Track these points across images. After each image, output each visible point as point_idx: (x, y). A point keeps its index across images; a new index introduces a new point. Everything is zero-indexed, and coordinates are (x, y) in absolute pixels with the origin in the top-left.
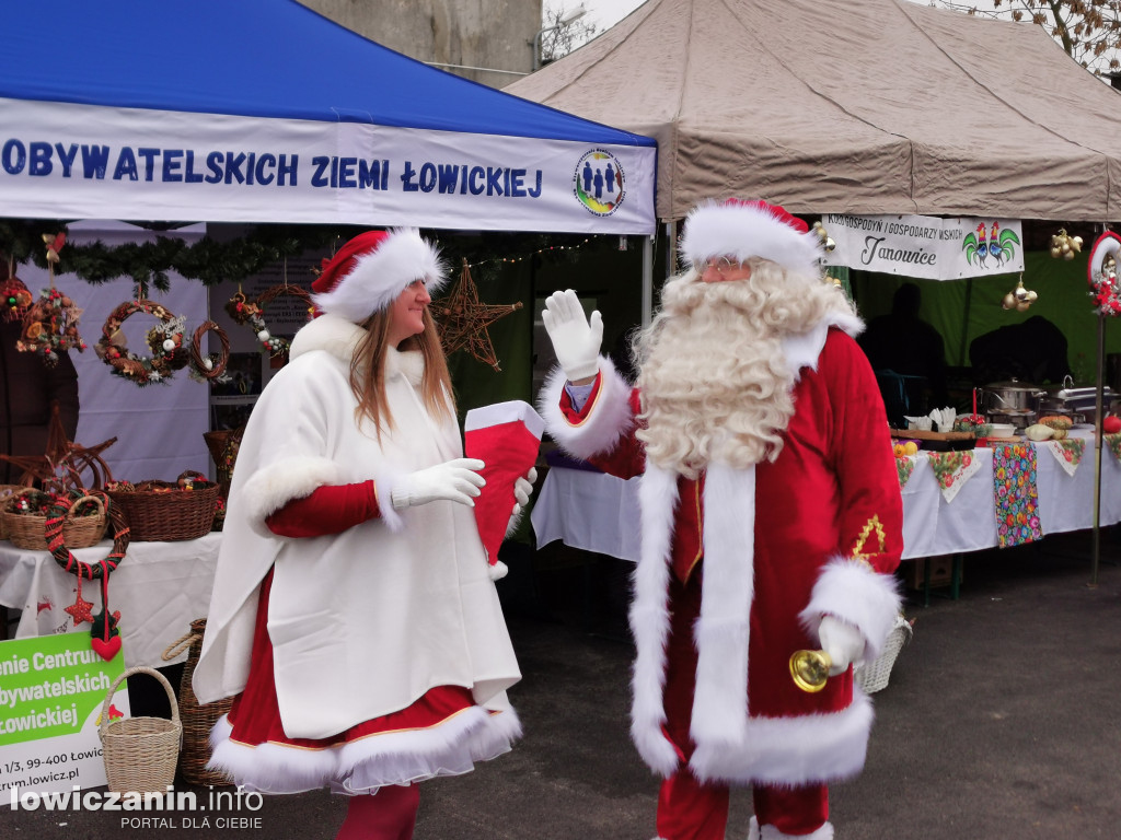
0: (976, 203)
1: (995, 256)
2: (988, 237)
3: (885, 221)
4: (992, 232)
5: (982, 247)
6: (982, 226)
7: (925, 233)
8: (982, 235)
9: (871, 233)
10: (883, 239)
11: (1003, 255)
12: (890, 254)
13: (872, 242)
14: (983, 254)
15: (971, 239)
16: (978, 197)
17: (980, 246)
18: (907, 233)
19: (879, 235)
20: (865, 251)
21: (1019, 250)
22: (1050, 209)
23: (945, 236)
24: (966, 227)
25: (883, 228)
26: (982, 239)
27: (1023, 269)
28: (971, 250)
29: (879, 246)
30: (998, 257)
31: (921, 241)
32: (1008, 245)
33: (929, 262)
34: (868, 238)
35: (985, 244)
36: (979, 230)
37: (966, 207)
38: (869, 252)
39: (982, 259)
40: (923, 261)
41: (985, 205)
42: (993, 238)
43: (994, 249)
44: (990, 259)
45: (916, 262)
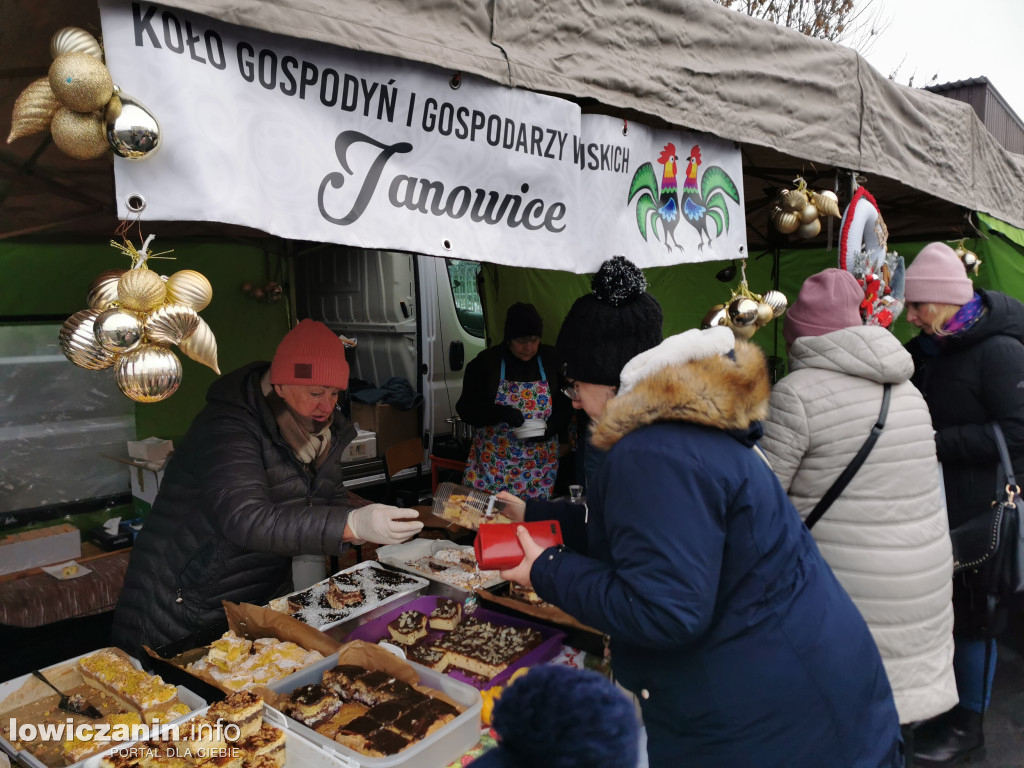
0: (656, 86)
1: (693, 223)
2: (681, 179)
3: (408, 85)
4: (689, 171)
5: (668, 200)
6: (669, 151)
7: (535, 140)
8: (670, 175)
9: (357, 122)
10: (405, 148)
11: (710, 222)
12: (431, 194)
13: (362, 157)
14: (671, 217)
15: (645, 179)
16: (664, 74)
17: (665, 198)
18: (481, 134)
19: (390, 132)
20: (337, 180)
21: (738, 213)
22: (786, 132)
23: (588, 159)
24: (638, 145)
25: (401, 110)
26: (670, 182)
27: (745, 254)
28: (645, 205)
29: (392, 169)
30: (700, 226)
31: (524, 162)
32: (718, 202)
33: (547, 224)
34: (349, 138)
35: (674, 195)
36: (663, 160)
37: (636, 92)
38: (353, 185)
39: (669, 227)
40: (533, 221)
41: (676, 97)
42: (690, 182)
43: (692, 208)
44: (684, 230)
45: (512, 223)
